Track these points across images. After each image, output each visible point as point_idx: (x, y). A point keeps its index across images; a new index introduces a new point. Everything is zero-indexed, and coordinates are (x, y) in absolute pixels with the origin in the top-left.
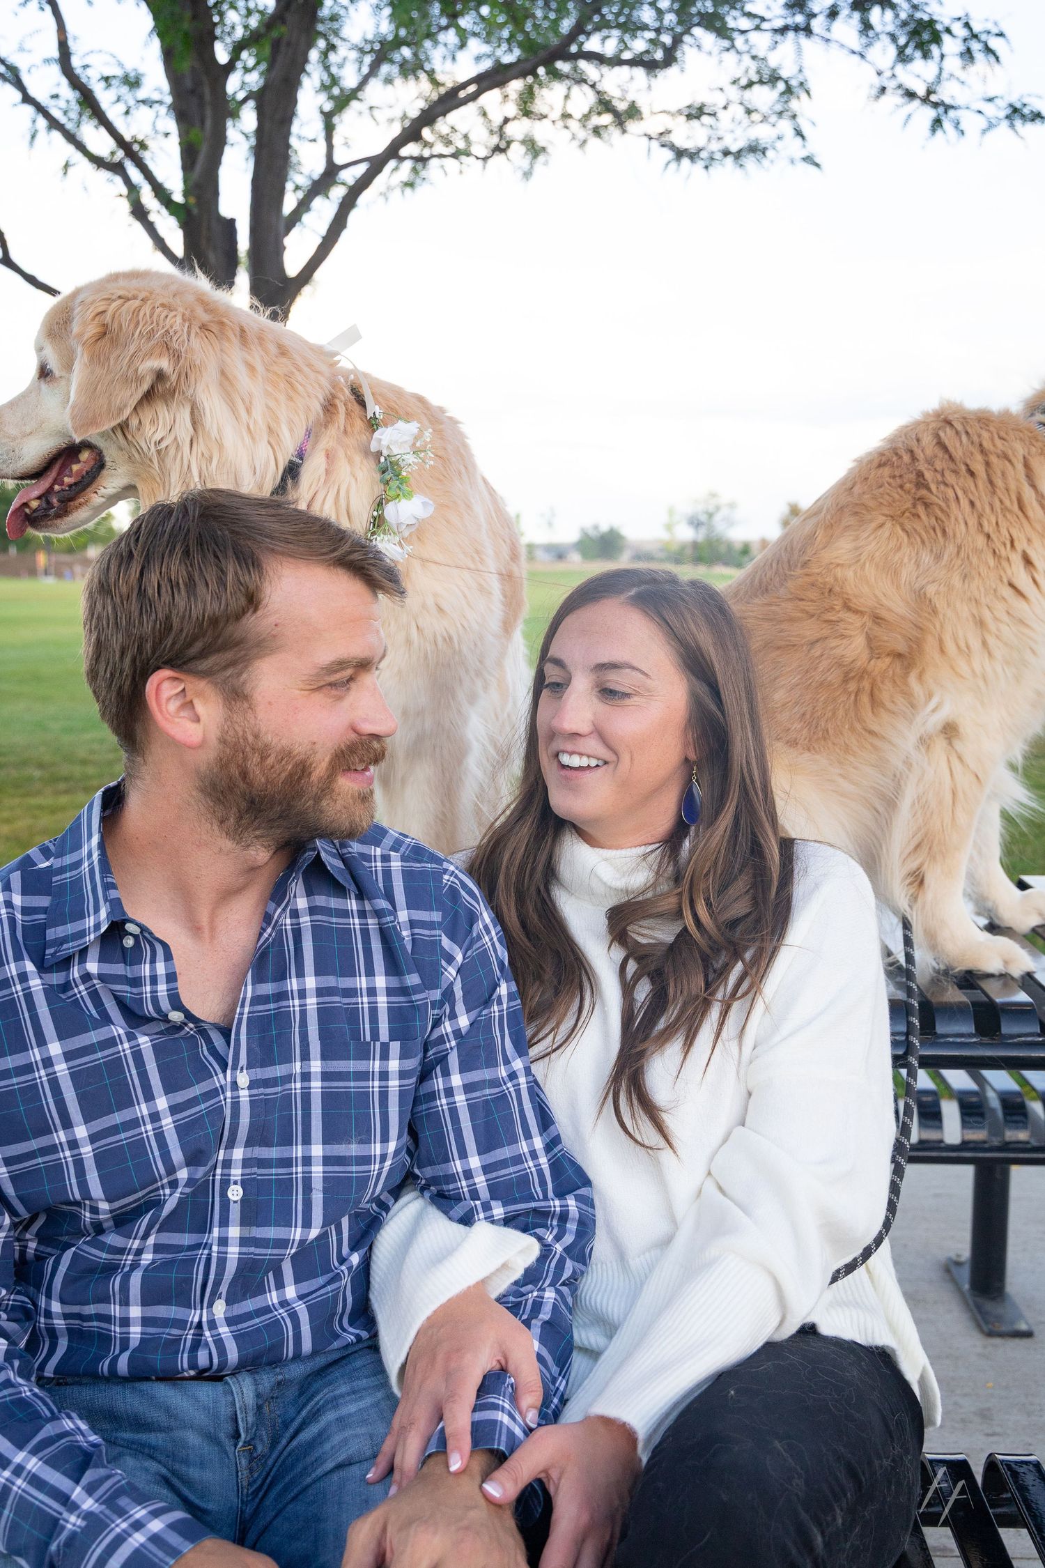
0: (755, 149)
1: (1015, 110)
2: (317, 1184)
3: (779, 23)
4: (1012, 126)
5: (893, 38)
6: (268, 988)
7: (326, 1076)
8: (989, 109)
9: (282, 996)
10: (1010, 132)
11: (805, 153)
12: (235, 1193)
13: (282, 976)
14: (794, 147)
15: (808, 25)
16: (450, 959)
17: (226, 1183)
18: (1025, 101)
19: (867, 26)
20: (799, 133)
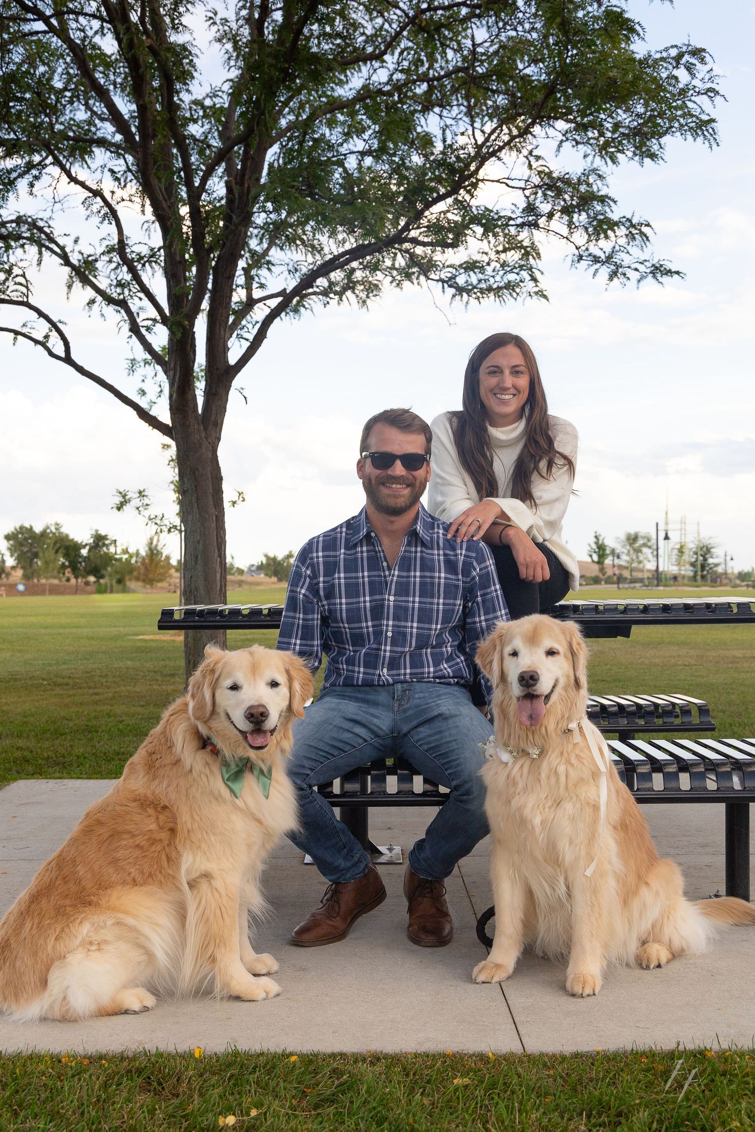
0: (510, 286)
1: (657, 268)
2: (414, 635)
3: (519, 221)
4: (655, 277)
5: (586, 229)
6: (405, 574)
7: (420, 602)
8: (642, 268)
9: (409, 577)
10: (654, 281)
11: (536, 289)
12: (390, 634)
13: (409, 571)
14: (530, 286)
15: (536, 222)
16: (475, 569)
17: (387, 631)
18: (662, 263)
19: (570, 224)
20: (534, 279)
